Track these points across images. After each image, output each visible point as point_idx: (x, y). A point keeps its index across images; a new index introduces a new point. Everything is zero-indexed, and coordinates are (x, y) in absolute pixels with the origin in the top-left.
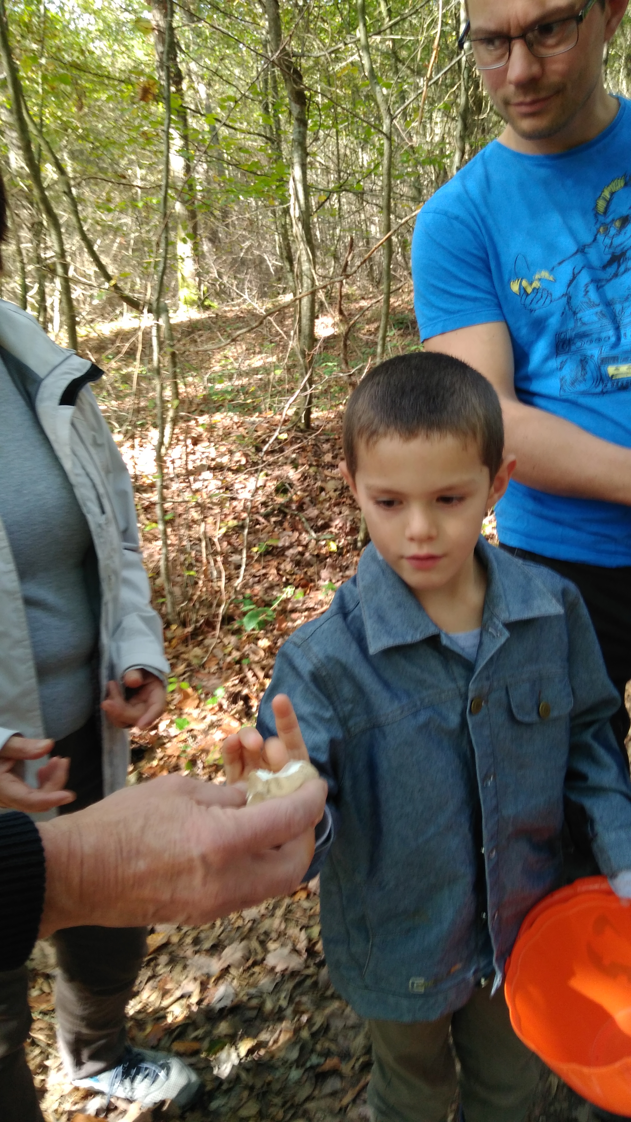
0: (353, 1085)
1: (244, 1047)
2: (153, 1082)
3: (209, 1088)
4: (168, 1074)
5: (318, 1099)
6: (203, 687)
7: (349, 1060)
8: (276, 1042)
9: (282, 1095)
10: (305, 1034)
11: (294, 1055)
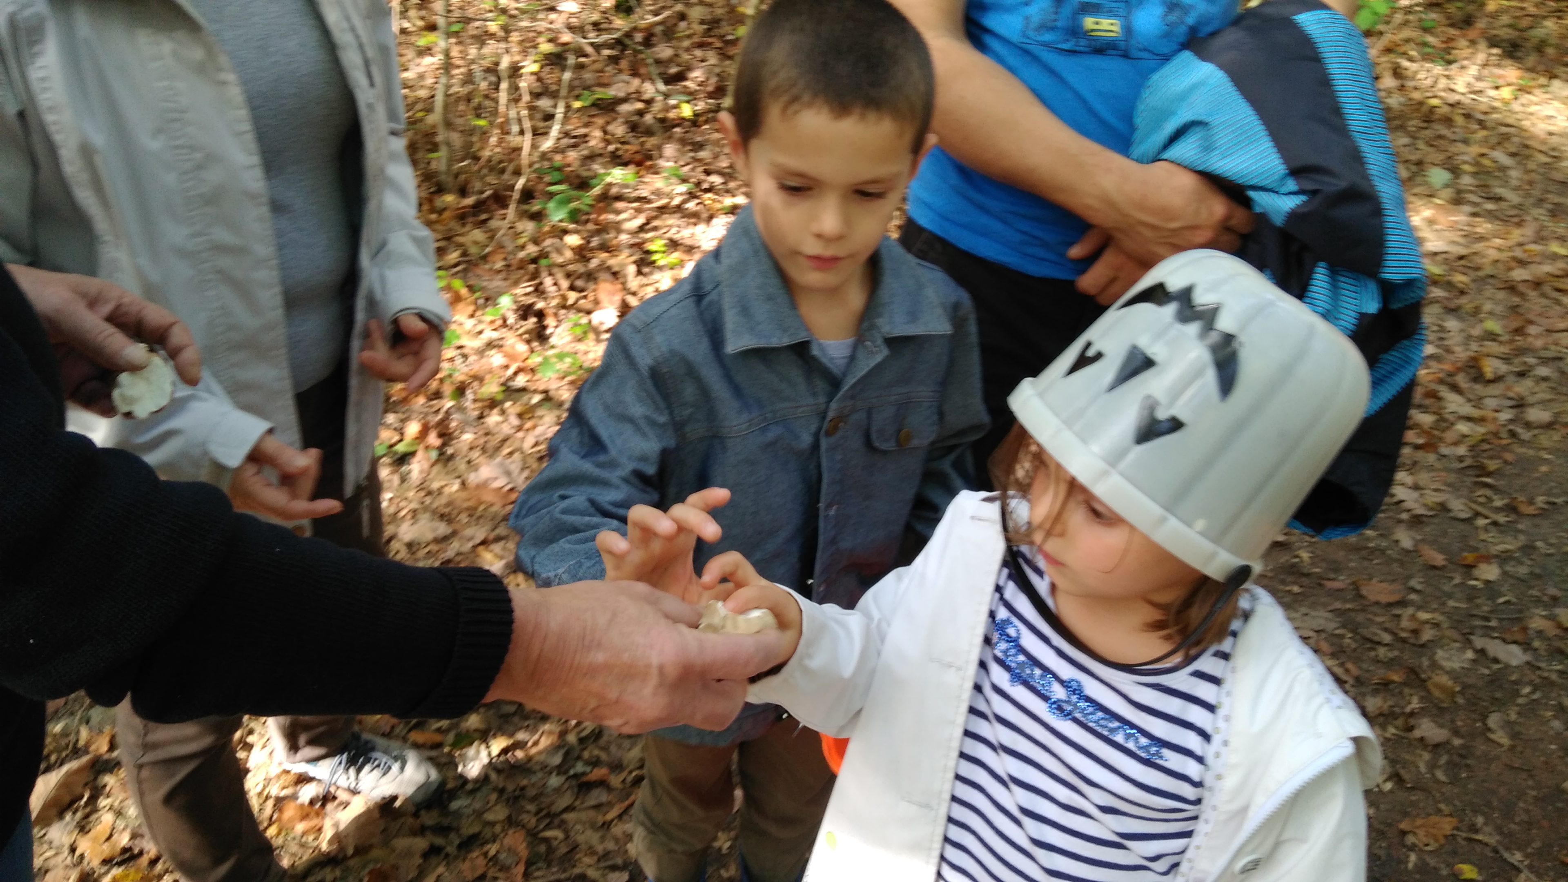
0: (621, 801)
1: (497, 745)
2: (384, 774)
3: (450, 785)
4: (402, 769)
5: (580, 810)
6: (482, 289)
7: (620, 773)
8: (536, 743)
9: (536, 803)
10: (572, 738)
11: (557, 760)
